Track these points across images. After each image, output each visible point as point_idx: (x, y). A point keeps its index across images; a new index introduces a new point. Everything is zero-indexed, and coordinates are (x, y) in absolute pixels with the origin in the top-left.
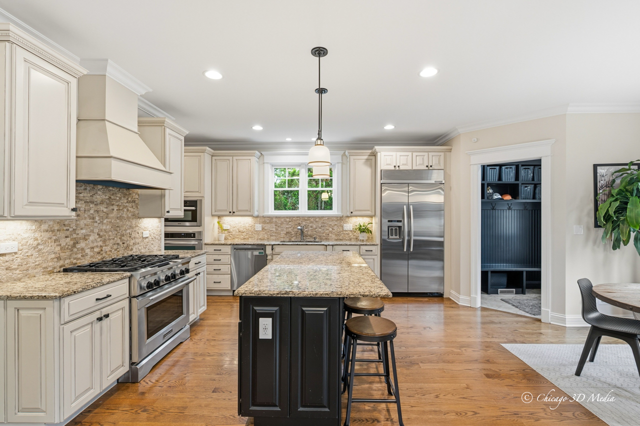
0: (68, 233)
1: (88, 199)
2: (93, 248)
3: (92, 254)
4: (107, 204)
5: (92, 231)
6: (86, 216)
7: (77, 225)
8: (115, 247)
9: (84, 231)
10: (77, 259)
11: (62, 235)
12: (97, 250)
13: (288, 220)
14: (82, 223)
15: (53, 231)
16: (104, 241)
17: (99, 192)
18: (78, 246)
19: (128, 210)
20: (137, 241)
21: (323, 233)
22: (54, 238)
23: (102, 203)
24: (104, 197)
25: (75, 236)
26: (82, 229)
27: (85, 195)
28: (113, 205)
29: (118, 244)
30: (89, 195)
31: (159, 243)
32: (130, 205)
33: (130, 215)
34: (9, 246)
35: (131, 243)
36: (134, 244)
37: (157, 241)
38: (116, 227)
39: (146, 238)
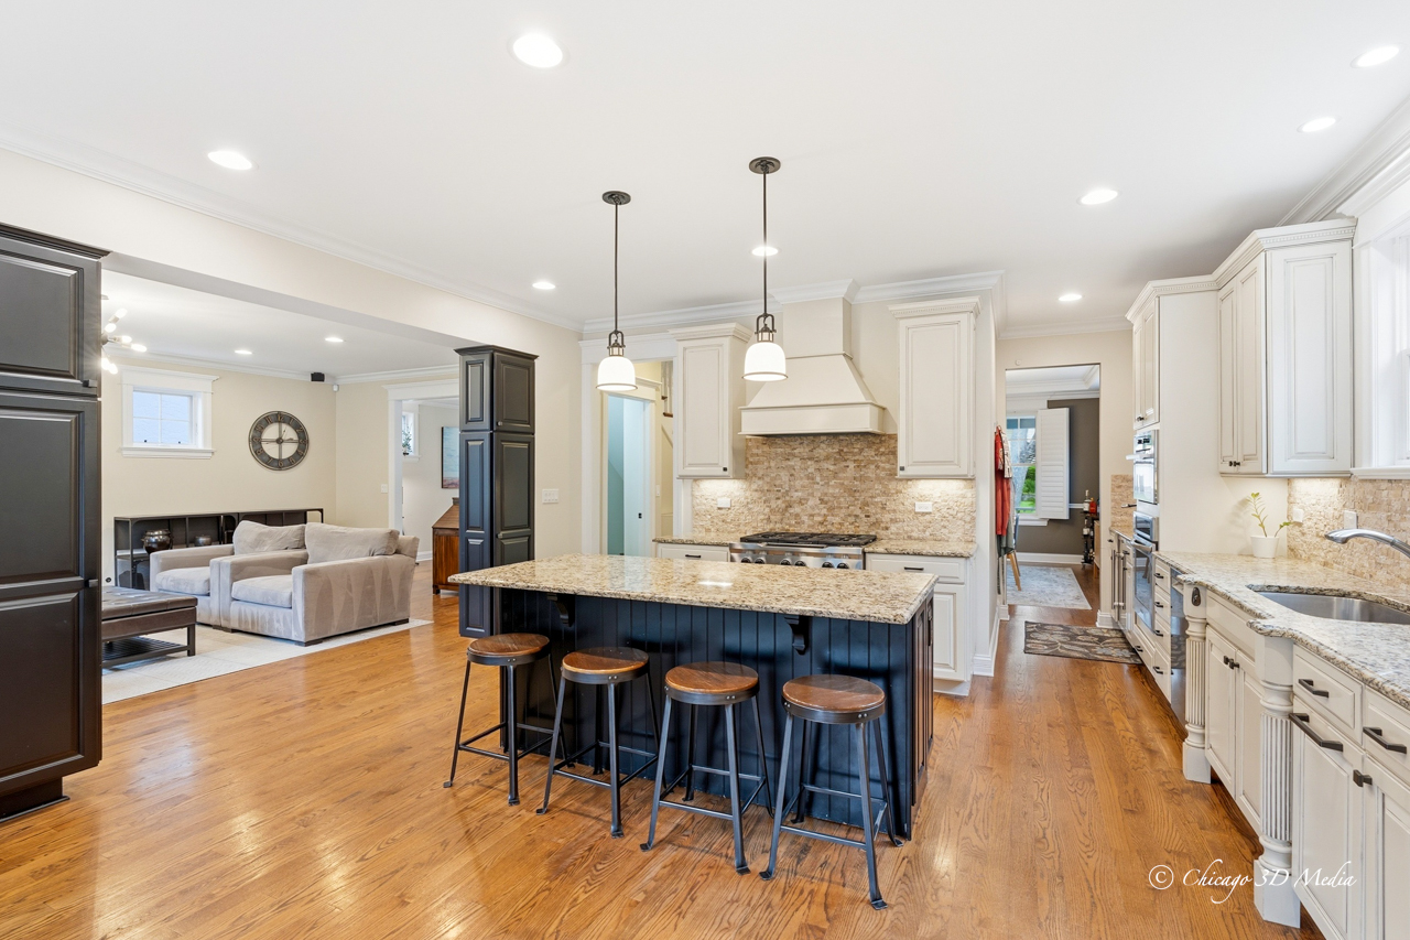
0: (780, 494)
1: (805, 454)
2: (812, 515)
3: (811, 523)
4: (835, 459)
6: (802, 475)
7: (790, 487)
8: (851, 519)
9: (800, 494)
10: (790, 525)
11: (773, 496)
12: (820, 519)
14: (798, 483)
15: (762, 491)
16: (830, 509)
17: (822, 445)
18: (791, 511)
19: (877, 467)
20: (899, 516)
22: (764, 498)
23: (827, 458)
24: (831, 451)
25: (788, 498)
26: (797, 491)
27: (802, 450)
28: (846, 460)
29: (856, 516)
30: (807, 450)
31: (967, 527)
32: (883, 458)
33: (882, 474)
34: (724, 503)
35: (887, 517)
36: (891, 520)
37: (959, 522)
38: (852, 492)
39: (924, 514)
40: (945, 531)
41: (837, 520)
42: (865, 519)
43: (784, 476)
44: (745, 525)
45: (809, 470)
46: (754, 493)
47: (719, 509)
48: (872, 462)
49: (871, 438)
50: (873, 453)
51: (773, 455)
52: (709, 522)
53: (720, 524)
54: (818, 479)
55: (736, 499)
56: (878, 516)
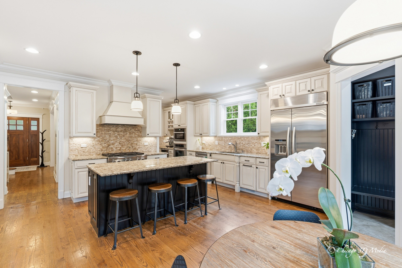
0: (106, 142)
2: (117, 148)
3: (116, 150)
4: (124, 132)
5: (117, 142)
6: (113, 136)
7: (109, 139)
8: (128, 148)
9: (113, 142)
10: (109, 151)
11: (103, 142)
13: (230, 139)
14: (112, 139)
15: (99, 141)
16: (122, 146)
17: (120, 127)
18: (110, 147)
19: (135, 134)
20: (140, 146)
21: (249, 148)
22: (100, 143)
23: (121, 131)
24: (122, 129)
25: (108, 143)
26: (111, 141)
27: (113, 129)
28: (127, 132)
29: (130, 147)
30: (115, 129)
31: (155, 148)
32: (136, 132)
33: (136, 136)
34: (84, 145)
35: (137, 147)
36: (139, 147)
37: (154, 147)
38: (128, 141)
39: (146, 146)
40: (150, 149)
41: (124, 148)
42: (132, 148)
43: (107, 136)
44: (93, 152)
45: (116, 135)
46: (96, 142)
47: (82, 148)
48: (134, 133)
49: (133, 126)
50: (134, 130)
51: (103, 130)
52: (77, 153)
53: (83, 153)
54: (119, 137)
55: (89, 144)
56: (135, 147)
